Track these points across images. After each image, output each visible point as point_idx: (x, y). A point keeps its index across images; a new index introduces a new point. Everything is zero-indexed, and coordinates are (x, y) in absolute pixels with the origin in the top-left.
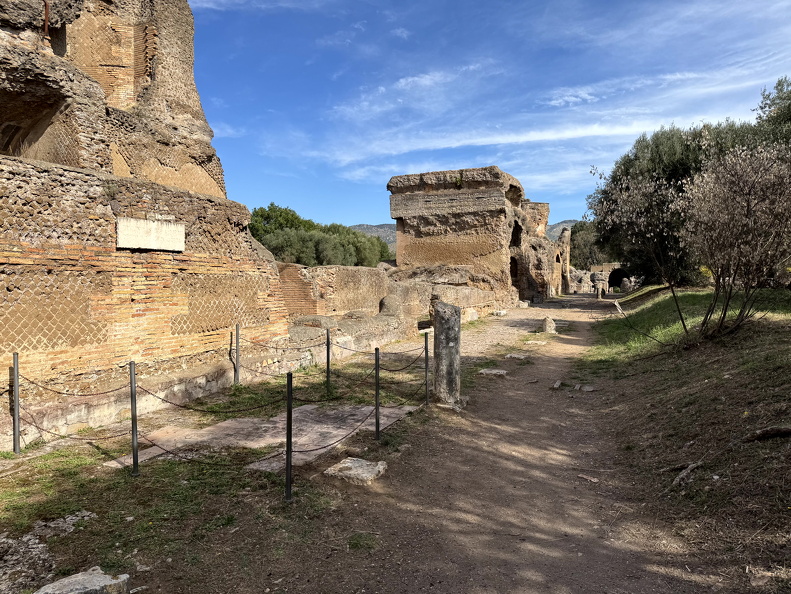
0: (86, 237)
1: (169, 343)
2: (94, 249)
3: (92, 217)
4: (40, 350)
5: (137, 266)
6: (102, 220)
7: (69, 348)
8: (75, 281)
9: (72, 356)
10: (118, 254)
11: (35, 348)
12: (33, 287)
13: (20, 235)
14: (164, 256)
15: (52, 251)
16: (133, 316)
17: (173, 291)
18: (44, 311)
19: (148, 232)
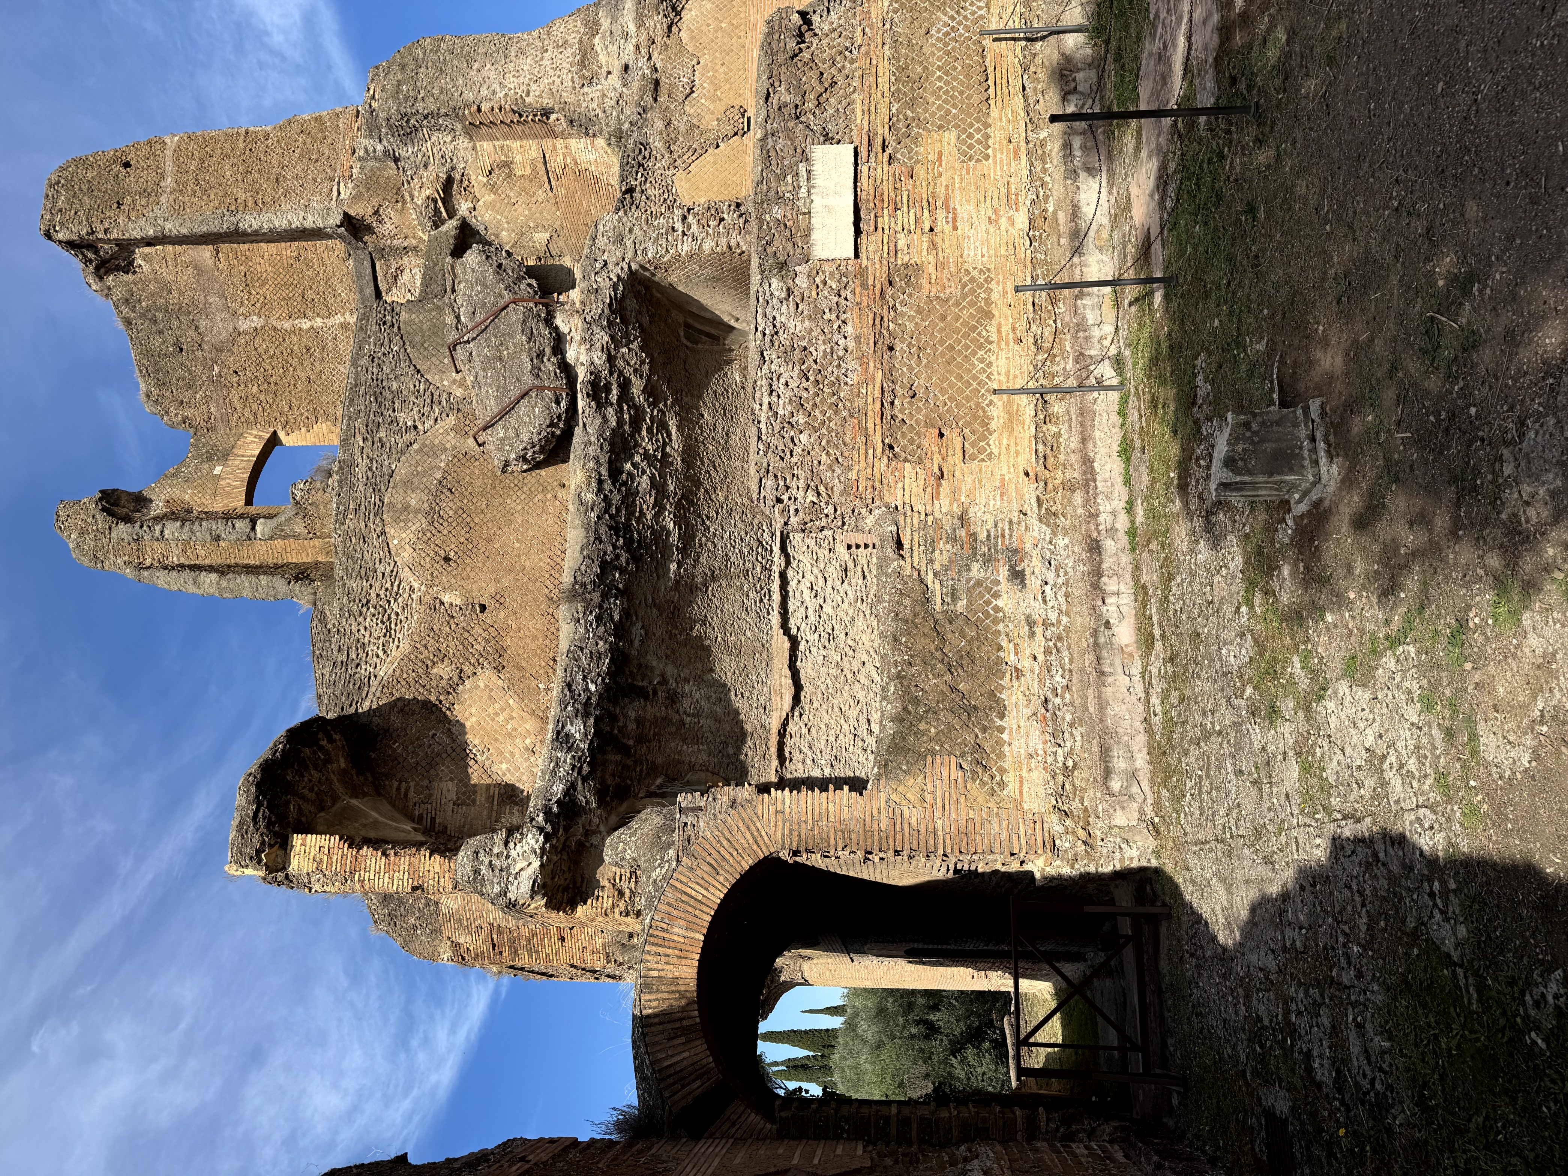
0: (843, 302)
1: (1002, 165)
2: (858, 290)
3: (814, 294)
4: (993, 358)
5: (880, 226)
6: (818, 280)
7: (994, 322)
8: (902, 315)
9: (1006, 317)
10: (863, 256)
11: (989, 365)
12: (911, 369)
13: (846, 383)
14: (864, 181)
15: (864, 347)
16: (955, 228)
17: (917, 162)
18: (943, 354)
19: (828, 209)
